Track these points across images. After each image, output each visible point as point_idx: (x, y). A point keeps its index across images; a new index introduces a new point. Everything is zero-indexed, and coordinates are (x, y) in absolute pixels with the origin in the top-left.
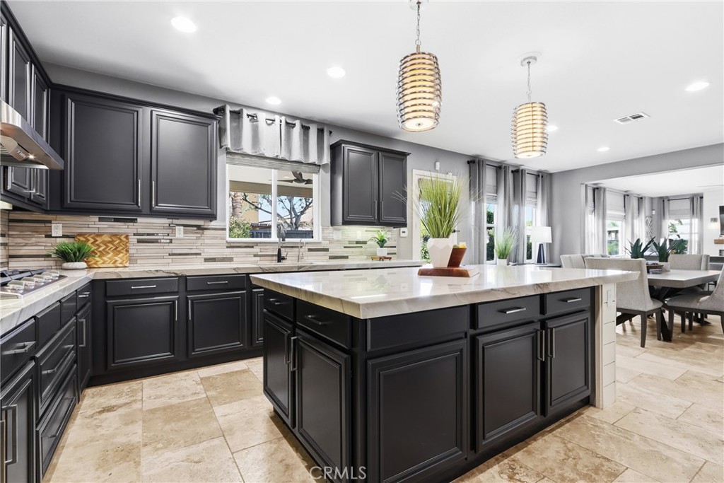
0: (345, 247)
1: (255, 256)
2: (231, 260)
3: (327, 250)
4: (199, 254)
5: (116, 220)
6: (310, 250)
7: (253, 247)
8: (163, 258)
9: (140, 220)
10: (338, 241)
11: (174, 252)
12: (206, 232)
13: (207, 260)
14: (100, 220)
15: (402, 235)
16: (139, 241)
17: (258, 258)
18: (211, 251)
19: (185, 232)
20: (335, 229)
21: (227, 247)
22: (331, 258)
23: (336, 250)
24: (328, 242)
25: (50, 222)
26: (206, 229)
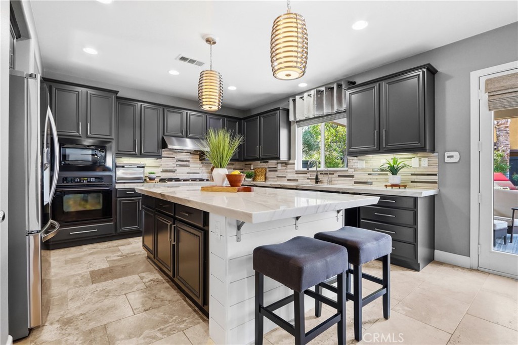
0: (369, 174)
1: (308, 179)
2: (297, 180)
3: (352, 176)
4: (286, 177)
5: (264, 162)
6: (339, 176)
7: (306, 174)
8: (274, 178)
9: (270, 161)
10: (362, 169)
11: (279, 176)
12: (288, 166)
13: (288, 180)
14: (261, 162)
15: (447, 160)
16: (269, 171)
17: (309, 180)
18: (290, 175)
19: (281, 166)
20: (359, 159)
21: (296, 174)
22: (356, 183)
23: (360, 176)
24: (353, 170)
25: (251, 164)
26: (288, 164)
